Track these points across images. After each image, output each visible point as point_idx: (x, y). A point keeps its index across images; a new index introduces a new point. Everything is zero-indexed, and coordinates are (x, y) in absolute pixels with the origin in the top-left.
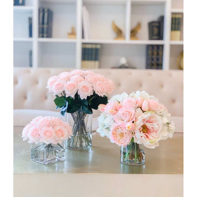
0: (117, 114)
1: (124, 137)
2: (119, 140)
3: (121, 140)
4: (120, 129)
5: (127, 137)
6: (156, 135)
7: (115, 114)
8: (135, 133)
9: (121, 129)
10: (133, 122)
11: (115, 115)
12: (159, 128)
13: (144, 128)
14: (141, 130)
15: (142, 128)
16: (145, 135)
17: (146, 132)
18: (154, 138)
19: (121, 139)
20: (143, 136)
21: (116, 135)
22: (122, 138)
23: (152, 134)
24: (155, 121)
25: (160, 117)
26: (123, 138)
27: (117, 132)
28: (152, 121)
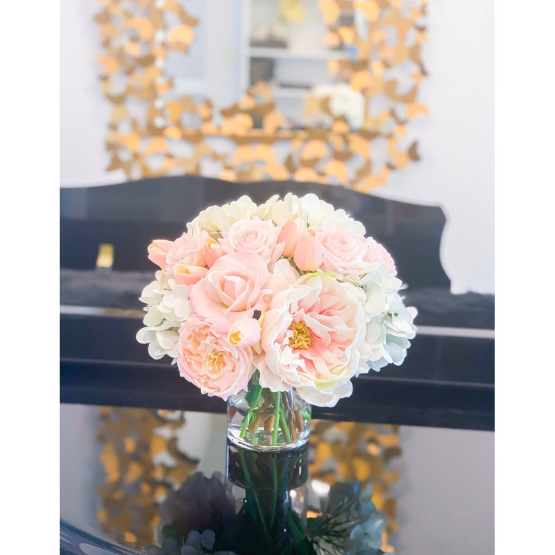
0: (202, 280)
1: (225, 365)
2: (209, 378)
3: (213, 376)
4: (210, 338)
5: (234, 367)
6: (339, 359)
7: (195, 280)
8: (263, 353)
9: (212, 338)
10: (257, 315)
11: (195, 283)
12: (355, 332)
13: (302, 333)
14: (286, 341)
15: (291, 334)
16: (301, 357)
17: (306, 347)
18: (331, 371)
19: (214, 372)
20: (293, 365)
21: (197, 358)
22: (219, 369)
23: (327, 354)
24: (339, 308)
25: (361, 293)
26: (222, 371)
27: (200, 348)
28: (328, 307)
